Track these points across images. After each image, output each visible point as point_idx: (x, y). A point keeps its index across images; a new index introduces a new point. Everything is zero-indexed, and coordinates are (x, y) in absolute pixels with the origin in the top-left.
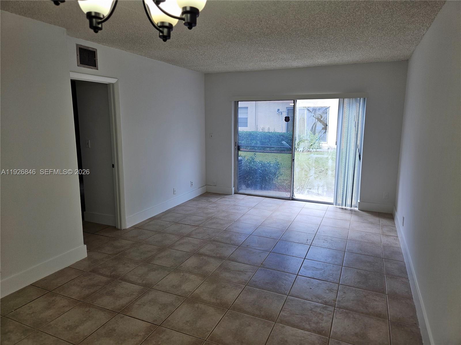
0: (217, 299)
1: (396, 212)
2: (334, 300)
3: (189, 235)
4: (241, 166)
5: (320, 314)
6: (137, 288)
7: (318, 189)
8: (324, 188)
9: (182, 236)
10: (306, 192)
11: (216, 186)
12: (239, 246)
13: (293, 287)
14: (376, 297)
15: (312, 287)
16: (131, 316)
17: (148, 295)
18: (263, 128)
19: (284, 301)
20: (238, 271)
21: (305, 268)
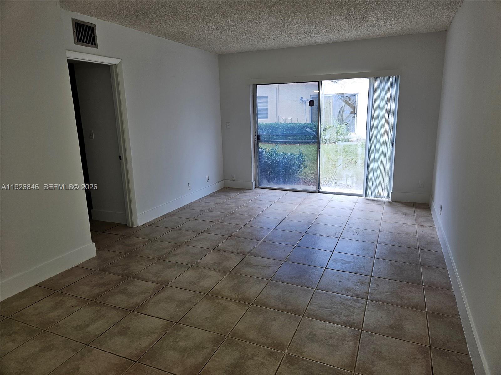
0: (239, 294)
1: (433, 202)
2: (366, 293)
3: (207, 232)
4: (262, 158)
5: (351, 306)
6: (152, 285)
7: (347, 180)
8: (353, 179)
9: (199, 233)
10: (334, 183)
11: (234, 180)
12: (262, 241)
13: (320, 281)
14: (412, 288)
15: (342, 280)
16: (145, 314)
17: (164, 292)
18: (285, 118)
19: (312, 294)
20: (261, 266)
21: (334, 261)
